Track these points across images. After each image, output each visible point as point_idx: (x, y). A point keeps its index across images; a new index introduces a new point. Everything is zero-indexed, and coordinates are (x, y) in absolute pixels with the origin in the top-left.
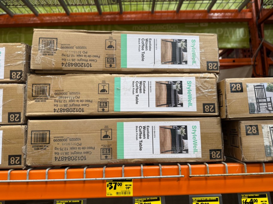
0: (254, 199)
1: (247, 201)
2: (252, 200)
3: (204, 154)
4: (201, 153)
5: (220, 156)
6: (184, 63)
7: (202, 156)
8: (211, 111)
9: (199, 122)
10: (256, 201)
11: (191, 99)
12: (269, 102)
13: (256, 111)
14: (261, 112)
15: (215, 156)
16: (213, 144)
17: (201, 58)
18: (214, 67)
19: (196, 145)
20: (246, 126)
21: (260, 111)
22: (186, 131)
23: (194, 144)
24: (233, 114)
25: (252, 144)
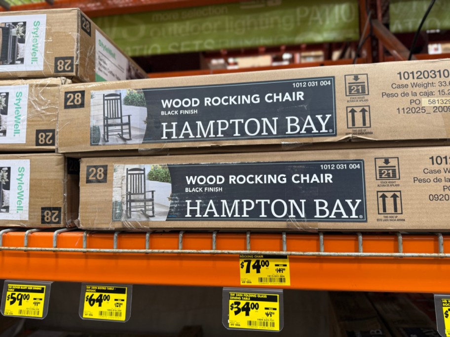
0: (105, 295)
1: (93, 298)
2: (101, 296)
3: (32, 214)
4: (28, 212)
5: (57, 219)
6: (19, 62)
7: (29, 218)
8: (48, 142)
9: (29, 160)
10: (107, 298)
11: (19, 122)
12: (126, 124)
13: (101, 141)
14: (110, 142)
15: (49, 218)
16: (47, 198)
17: (45, 52)
18: (66, 66)
19: (21, 199)
20: (89, 167)
21: (108, 141)
22: (9, 177)
23: (18, 197)
24: (65, 146)
25: (93, 198)
